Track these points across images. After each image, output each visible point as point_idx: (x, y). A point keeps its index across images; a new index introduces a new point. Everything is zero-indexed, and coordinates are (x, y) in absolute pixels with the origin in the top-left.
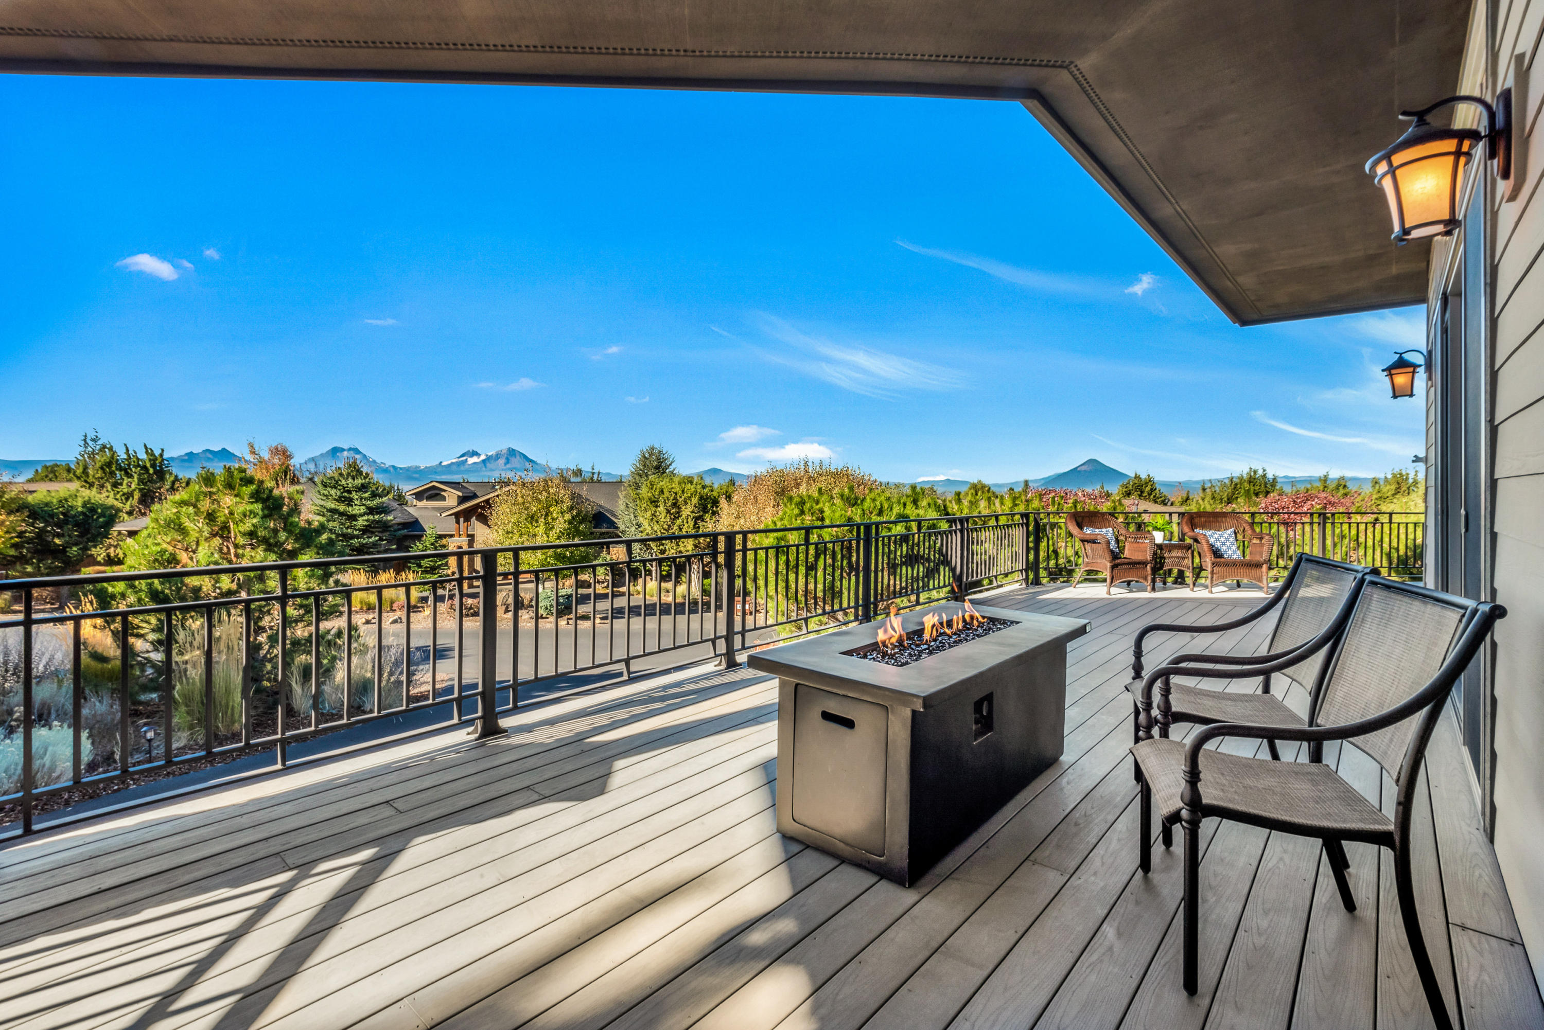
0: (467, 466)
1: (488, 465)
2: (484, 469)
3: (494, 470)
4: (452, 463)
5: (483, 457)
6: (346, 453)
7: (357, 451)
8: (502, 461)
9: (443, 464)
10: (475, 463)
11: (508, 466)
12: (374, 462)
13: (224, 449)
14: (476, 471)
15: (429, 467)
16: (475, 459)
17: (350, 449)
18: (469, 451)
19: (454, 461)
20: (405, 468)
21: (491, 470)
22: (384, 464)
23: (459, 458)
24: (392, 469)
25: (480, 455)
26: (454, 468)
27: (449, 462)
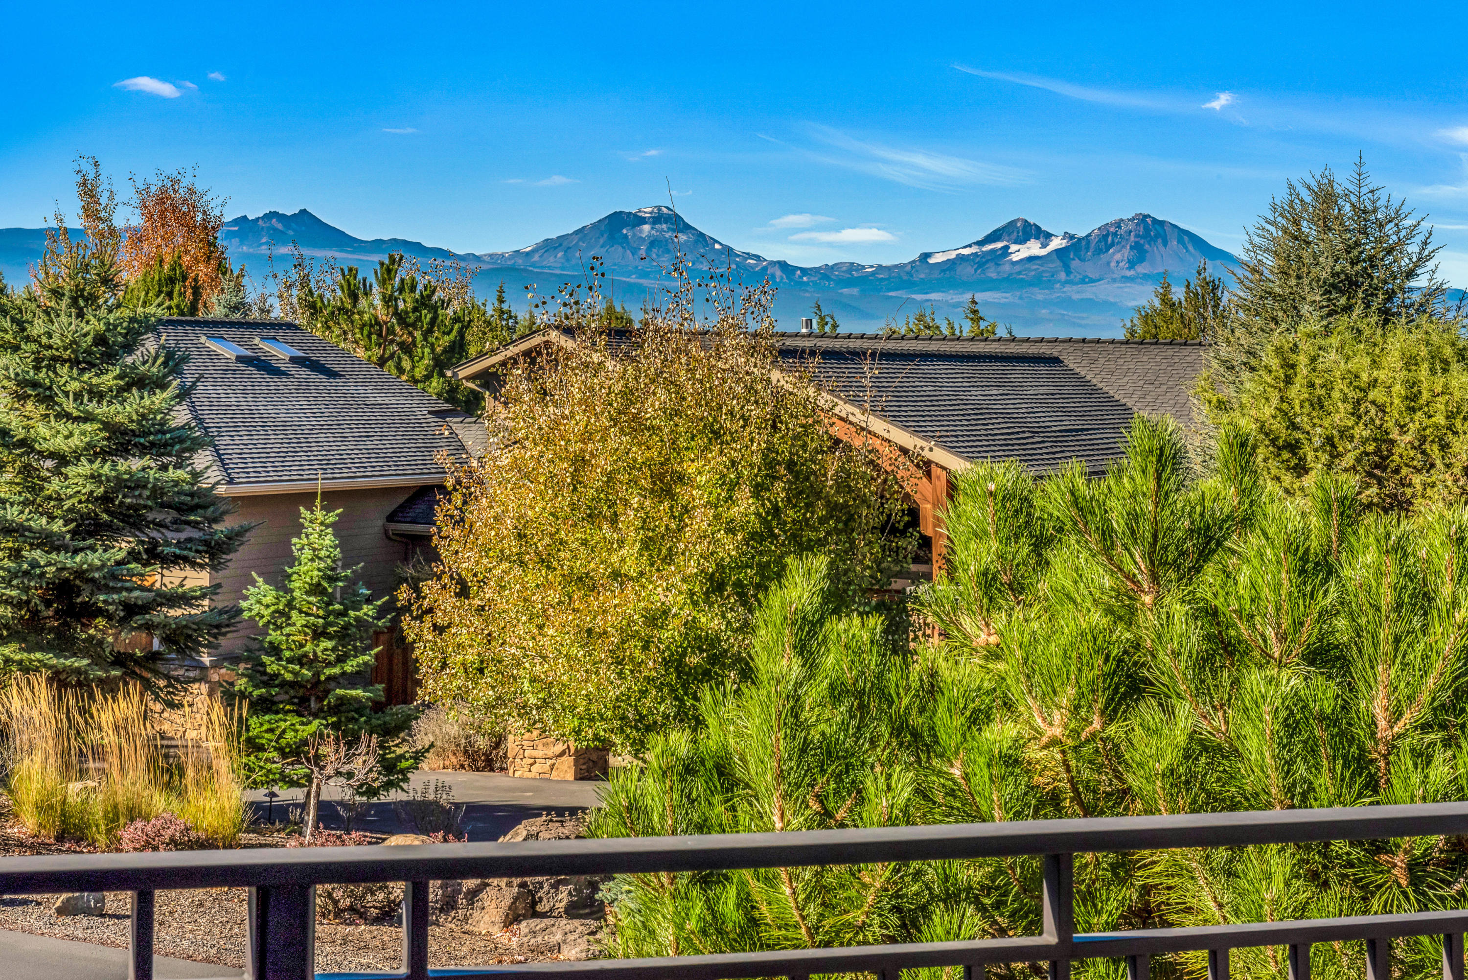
0: (1007, 267)
1: (1075, 264)
2: (1062, 276)
3: (1092, 281)
4: (961, 258)
5: (1056, 243)
6: (646, 228)
7: (677, 223)
8: (1119, 255)
9: (931, 261)
10: (1031, 259)
11: (1141, 269)
12: (728, 251)
13: (304, 212)
14: (1037, 282)
15: (889, 269)
16: (1033, 248)
17: (658, 218)
18: (1012, 223)
19: (966, 252)
20: (816, 270)
21: (1085, 280)
22: (757, 257)
23: (980, 243)
24: (778, 273)
25: (1048, 236)
26: (967, 271)
27: (953, 255)
